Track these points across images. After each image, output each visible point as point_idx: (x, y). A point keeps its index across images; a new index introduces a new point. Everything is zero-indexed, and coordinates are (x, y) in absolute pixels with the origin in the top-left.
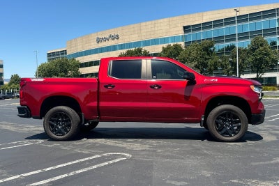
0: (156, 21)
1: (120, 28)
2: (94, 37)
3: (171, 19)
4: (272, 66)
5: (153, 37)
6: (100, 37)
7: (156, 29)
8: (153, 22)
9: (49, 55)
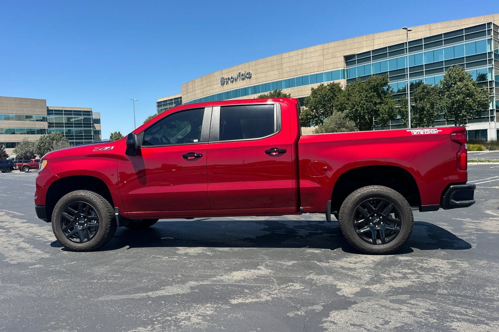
0: (304, 50)
1: (253, 63)
2: (218, 76)
3: (326, 46)
4: (479, 113)
5: (300, 74)
6: (226, 77)
7: (304, 61)
8: (300, 52)
9: (159, 104)
